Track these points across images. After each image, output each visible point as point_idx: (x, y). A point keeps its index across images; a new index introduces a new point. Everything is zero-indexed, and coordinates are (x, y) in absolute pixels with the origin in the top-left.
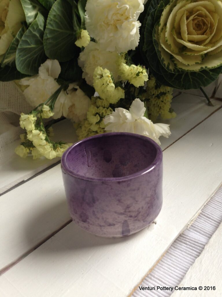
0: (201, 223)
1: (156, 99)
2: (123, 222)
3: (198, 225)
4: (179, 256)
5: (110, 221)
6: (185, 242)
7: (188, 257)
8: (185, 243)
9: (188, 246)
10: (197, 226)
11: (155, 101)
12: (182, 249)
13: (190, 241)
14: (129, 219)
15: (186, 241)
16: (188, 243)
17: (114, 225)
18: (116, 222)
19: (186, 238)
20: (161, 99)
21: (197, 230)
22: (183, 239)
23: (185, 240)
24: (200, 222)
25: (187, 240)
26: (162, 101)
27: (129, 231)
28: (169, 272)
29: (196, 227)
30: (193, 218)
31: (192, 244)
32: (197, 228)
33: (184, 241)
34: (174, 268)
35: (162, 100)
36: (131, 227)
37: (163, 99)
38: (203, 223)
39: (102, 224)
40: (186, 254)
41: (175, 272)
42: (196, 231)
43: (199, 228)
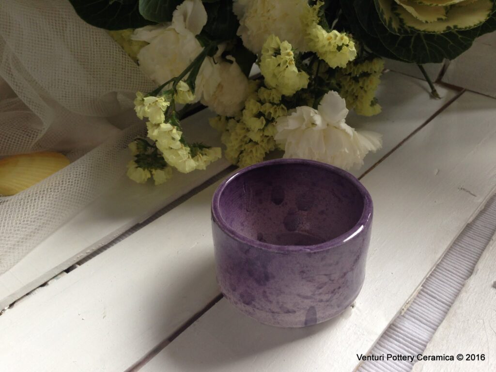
0: (421, 306)
1: (352, 83)
2: (308, 308)
3: (418, 309)
5: (290, 306)
6: (397, 338)
8: (396, 340)
10: (416, 310)
11: (350, 86)
14: (317, 305)
15: (399, 337)
16: (401, 340)
17: (295, 312)
18: (298, 308)
19: (398, 332)
20: (361, 84)
21: (416, 316)
22: (393, 334)
23: (397, 335)
24: (420, 304)
25: (400, 335)
26: (362, 88)
27: (316, 320)
29: (414, 311)
30: (409, 300)
32: (415, 314)
33: (395, 336)
35: (362, 86)
36: (319, 315)
37: (363, 84)
38: (425, 306)
39: (276, 310)
42: (414, 318)
43: (419, 313)
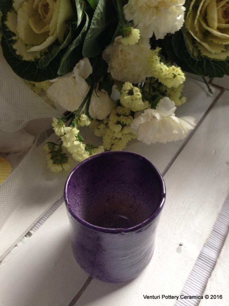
4: (198, 271)
7: (203, 271)
9: (204, 262)
12: (200, 265)
13: (206, 258)
28: (192, 286)
31: (206, 261)
34: (195, 282)
40: (202, 269)
41: (196, 285)
